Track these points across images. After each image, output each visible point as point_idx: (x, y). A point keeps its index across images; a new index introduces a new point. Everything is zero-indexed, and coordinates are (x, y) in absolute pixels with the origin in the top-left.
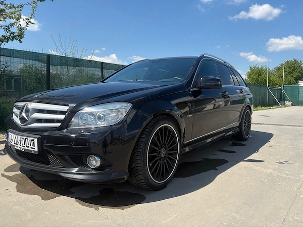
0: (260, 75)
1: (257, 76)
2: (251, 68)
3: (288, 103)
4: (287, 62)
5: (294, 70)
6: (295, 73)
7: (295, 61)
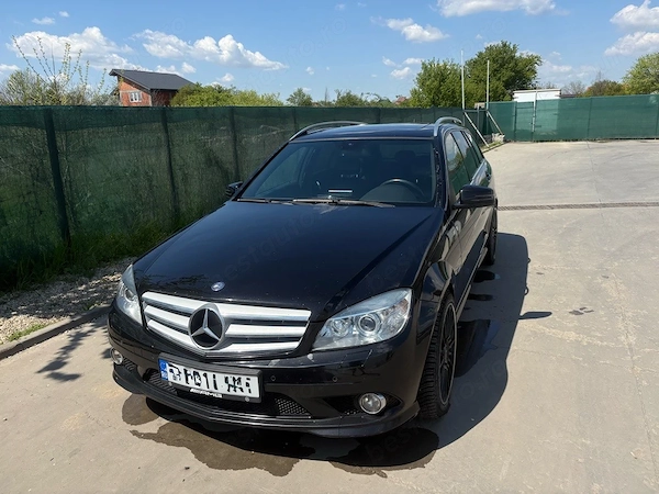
0: (443, 81)
1: (436, 83)
2: (425, 67)
3: (498, 138)
4: (490, 49)
5: (502, 66)
6: (504, 71)
7: (505, 45)
